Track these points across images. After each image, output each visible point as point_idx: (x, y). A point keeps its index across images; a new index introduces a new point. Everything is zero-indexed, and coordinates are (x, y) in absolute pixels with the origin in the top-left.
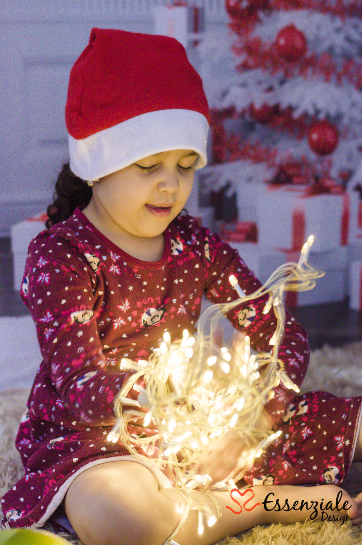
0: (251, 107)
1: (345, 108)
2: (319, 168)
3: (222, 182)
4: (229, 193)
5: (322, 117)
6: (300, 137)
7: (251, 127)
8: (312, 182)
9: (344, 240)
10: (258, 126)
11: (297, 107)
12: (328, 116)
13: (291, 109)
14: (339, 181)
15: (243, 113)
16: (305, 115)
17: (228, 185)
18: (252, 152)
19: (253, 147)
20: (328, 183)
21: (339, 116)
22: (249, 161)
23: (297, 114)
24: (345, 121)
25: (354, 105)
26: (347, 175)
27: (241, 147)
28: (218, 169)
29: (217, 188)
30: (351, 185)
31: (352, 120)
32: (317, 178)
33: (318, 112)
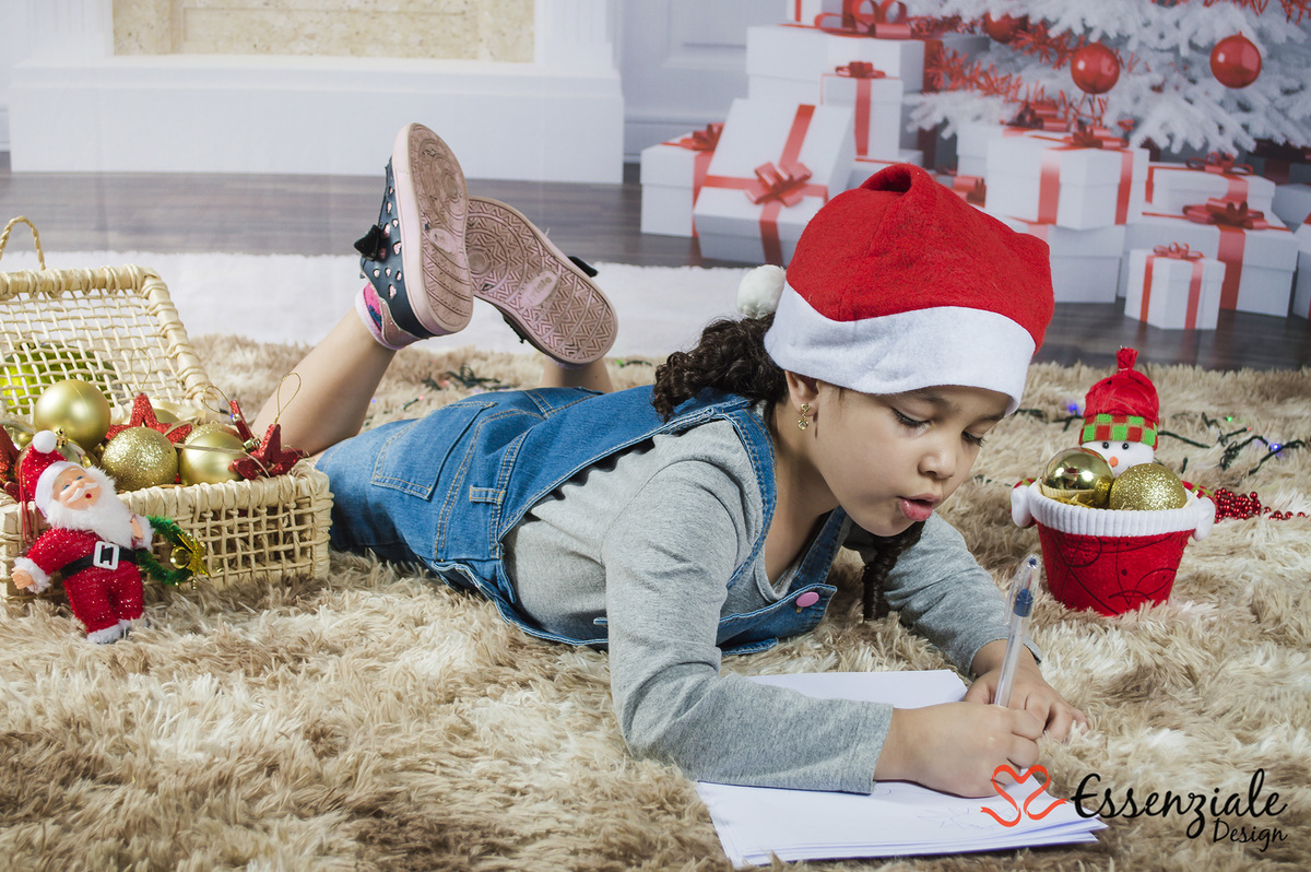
0: (986, 17)
1: (1132, 27)
2: (1086, 110)
3: (937, 118)
4: (946, 134)
5: (1094, 38)
6: (1059, 64)
7: (984, 46)
8: (1074, 129)
9: (1121, 218)
10: (994, 45)
11: (1056, 22)
12: (1104, 36)
13: (1045, 24)
14: (1119, 132)
15: (973, 24)
16: (1069, 32)
17: (945, 123)
18: (982, 80)
19: (985, 74)
20: (1098, 133)
21: (1123, 39)
22: (978, 92)
23: (1054, 33)
24: (1132, 46)
25: (1147, 24)
26: (1130, 126)
27: (967, 72)
28: (931, 98)
29: (927, 126)
30: (1137, 139)
31: (1142, 44)
32: (1081, 125)
33: (1088, 30)
